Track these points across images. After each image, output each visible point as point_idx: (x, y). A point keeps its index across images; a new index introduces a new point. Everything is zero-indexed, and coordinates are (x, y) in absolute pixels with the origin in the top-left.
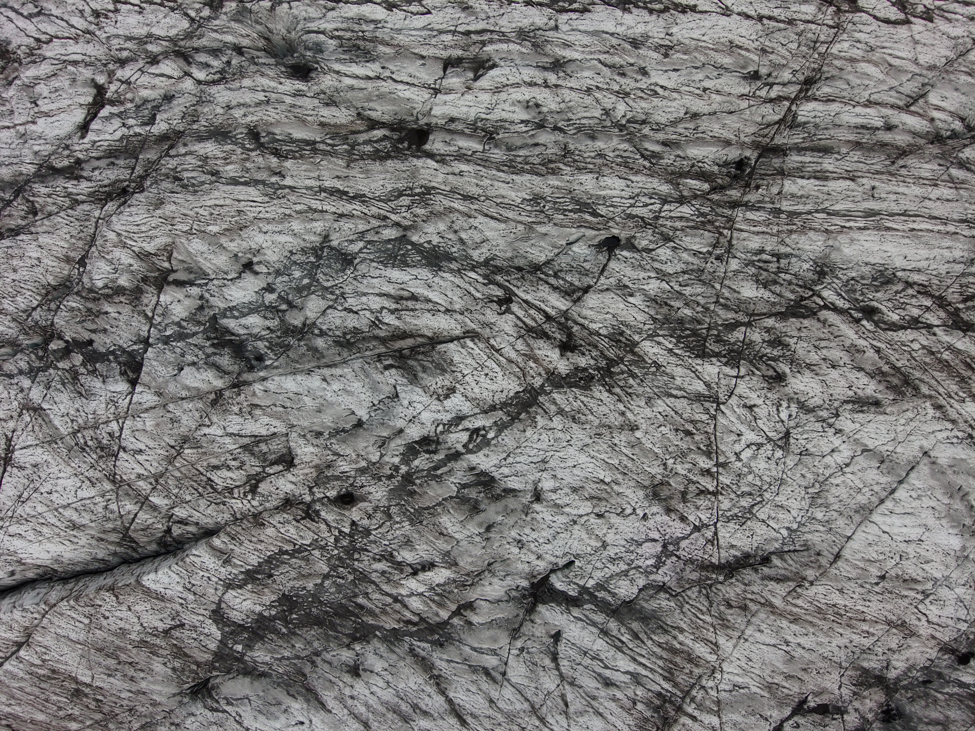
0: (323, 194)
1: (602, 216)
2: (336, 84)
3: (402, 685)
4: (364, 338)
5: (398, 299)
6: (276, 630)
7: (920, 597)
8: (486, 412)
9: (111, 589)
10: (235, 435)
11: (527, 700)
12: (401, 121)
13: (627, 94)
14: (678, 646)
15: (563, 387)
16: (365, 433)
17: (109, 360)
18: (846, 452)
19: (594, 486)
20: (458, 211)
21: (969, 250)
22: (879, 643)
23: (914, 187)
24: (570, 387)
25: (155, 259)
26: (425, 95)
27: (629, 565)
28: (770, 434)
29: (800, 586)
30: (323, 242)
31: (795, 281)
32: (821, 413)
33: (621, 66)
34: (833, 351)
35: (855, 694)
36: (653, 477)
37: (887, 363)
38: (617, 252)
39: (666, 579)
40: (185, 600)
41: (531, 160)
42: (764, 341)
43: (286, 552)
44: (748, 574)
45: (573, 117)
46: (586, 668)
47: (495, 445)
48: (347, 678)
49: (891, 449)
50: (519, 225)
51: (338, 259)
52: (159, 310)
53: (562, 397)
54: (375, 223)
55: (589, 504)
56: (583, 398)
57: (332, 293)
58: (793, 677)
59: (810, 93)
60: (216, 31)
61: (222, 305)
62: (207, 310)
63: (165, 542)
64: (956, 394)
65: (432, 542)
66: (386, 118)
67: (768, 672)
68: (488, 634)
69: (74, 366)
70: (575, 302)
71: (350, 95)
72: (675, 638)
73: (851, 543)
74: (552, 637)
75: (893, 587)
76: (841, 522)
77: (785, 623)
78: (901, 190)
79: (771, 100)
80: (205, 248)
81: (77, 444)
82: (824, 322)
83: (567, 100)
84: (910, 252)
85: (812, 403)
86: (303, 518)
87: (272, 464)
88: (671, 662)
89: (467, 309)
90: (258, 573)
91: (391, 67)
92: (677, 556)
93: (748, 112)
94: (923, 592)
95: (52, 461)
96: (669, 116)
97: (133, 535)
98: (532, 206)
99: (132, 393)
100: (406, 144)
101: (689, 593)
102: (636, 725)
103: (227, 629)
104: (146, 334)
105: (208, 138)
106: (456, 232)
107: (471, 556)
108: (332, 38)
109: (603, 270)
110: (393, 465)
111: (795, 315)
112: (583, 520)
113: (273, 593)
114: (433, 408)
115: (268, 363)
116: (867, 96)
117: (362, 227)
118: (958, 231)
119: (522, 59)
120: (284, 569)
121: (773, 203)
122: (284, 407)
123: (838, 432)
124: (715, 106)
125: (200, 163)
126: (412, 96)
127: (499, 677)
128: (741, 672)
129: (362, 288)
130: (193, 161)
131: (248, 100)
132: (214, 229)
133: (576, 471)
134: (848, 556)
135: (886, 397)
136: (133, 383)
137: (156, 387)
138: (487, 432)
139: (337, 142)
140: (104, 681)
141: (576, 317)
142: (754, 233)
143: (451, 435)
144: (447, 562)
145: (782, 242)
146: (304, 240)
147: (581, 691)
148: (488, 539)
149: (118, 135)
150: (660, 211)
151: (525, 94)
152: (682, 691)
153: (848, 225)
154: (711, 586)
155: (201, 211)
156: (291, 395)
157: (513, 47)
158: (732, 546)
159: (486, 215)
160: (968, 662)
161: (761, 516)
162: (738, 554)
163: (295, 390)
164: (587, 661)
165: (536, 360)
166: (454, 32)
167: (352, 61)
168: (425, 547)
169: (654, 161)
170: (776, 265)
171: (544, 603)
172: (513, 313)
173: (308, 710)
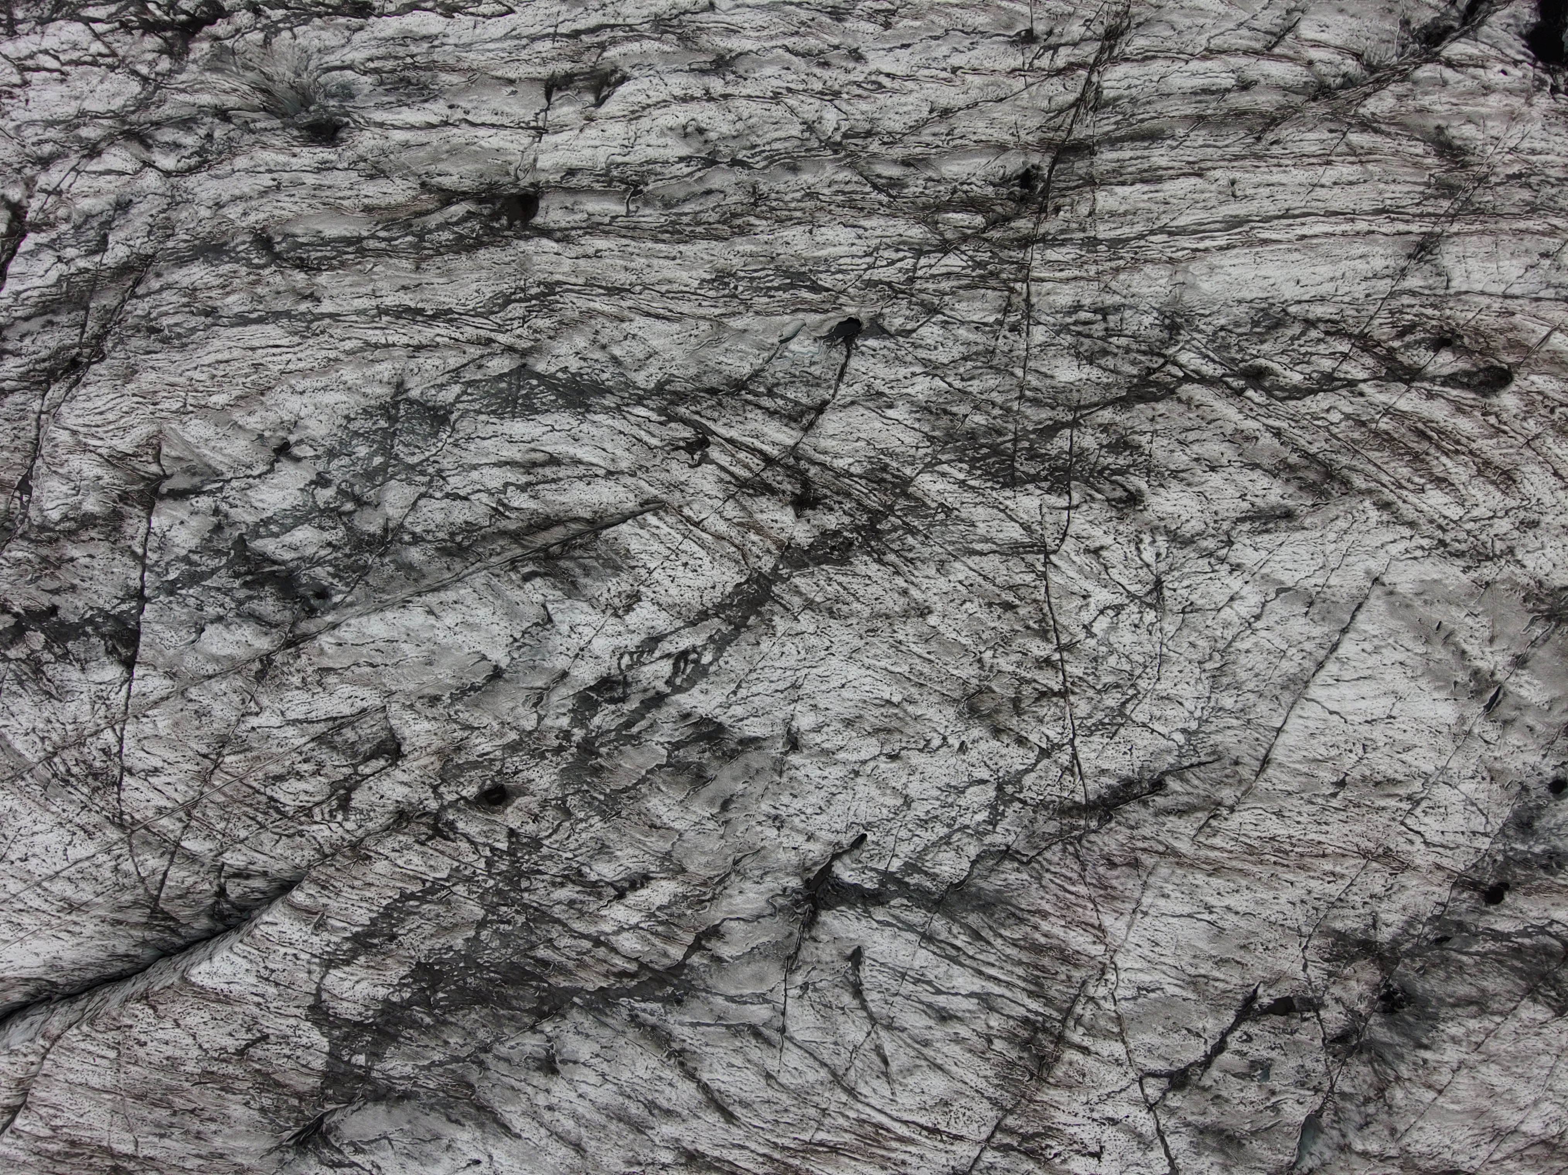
0: (385, 318)
1: (827, 290)
2: (381, 142)
3: (626, 1075)
4: (484, 538)
5: (529, 467)
6: (415, 1022)
7: (1405, 805)
8: (693, 624)
9: (144, 997)
10: (301, 722)
11: (824, 1064)
12: (492, 186)
13: (837, 94)
14: (1043, 940)
15: (807, 566)
16: (507, 687)
17: (86, 634)
18: (1252, 598)
19: (877, 712)
20: (602, 313)
21: (1395, 255)
22: (1354, 889)
23: (1295, 172)
24: (819, 564)
25: (135, 462)
26: (524, 139)
27: (949, 826)
28: (1132, 589)
29: (1214, 817)
30: (396, 395)
31: (1134, 346)
32: (1204, 544)
33: (821, 52)
34: (1208, 446)
35: (1330, 974)
36: (965, 683)
37: (1294, 450)
38: (859, 343)
39: (1010, 839)
40: (262, 996)
41: (704, 217)
42: (1102, 446)
43: (412, 896)
44: (1134, 812)
45: (759, 141)
46: (908, 998)
47: (716, 674)
48: (539, 1079)
49: (1321, 581)
50: (701, 323)
51: (423, 418)
52: (153, 542)
53: (809, 581)
54: (474, 351)
55: (873, 741)
56: (840, 578)
57: (423, 473)
58: (1227, 961)
59: (1116, 51)
60: (184, 91)
61: (251, 519)
62: (227, 531)
63: (221, 912)
64: (1409, 480)
65: (639, 841)
66: (467, 185)
67: (1187, 958)
68: (748, 971)
69: (33, 651)
70: (806, 430)
71: (405, 157)
72: (1036, 928)
73: (1283, 738)
74: (849, 958)
75: (1361, 796)
76: (1263, 707)
77: (1200, 878)
78: (1276, 178)
79: (1059, 72)
80: (210, 432)
81: (55, 775)
82: (1189, 402)
83: (745, 115)
84: (1303, 272)
85: (1188, 530)
86: (430, 838)
87: (367, 759)
88: (1036, 967)
89: (641, 467)
90: (373, 935)
91: (463, 104)
92: (1021, 801)
93: (1025, 95)
94: (1409, 798)
95: (20, 809)
96: (906, 118)
97: (167, 908)
98: (717, 289)
99: (129, 680)
100: (504, 221)
101: (1048, 855)
102: (997, 1076)
103: (336, 1033)
104: (138, 583)
105: (192, 259)
106: (604, 347)
107: (704, 853)
108: (365, 73)
109: (842, 374)
110: (561, 730)
111: (1143, 399)
112: (868, 768)
113: (402, 963)
114: (609, 629)
115: (337, 599)
116: (1204, 43)
117: (454, 361)
118: (1374, 228)
119: (666, 62)
120: (413, 922)
121: (1084, 230)
122: (371, 665)
123: (1236, 568)
124: (974, 94)
125: (185, 300)
126: (502, 144)
127: (776, 1037)
128: (1145, 965)
129: (470, 458)
130: (174, 299)
131: (246, 190)
132: (219, 399)
133: (846, 693)
134: (1281, 759)
135: (1300, 502)
136: (129, 664)
137: (164, 665)
138: (700, 655)
139: (395, 233)
140: (155, 1146)
141: (811, 453)
142: (1061, 281)
143: (645, 669)
144: (668, 870)
145: (1107, 289)
146: (365, 395)
147: (904, 1035)
148: (726, 822)
149: (53, 276)
150: (915, 270)
151: (680, 115)
152: (1059, 1010)
153: (1201, 245)
154: (1079, 839)
155: (196, 375)
156: (381, 645)
157: (647, 45)
158: (1103, 772)
159: (648, 314)
160: (1502, 898)
161: (1140, 717)
162: (1113, 782)
163: (386, 635)
164: (908, 988)
165: (759, 530)
166: (554, 36)
167: (401, 104)
168: (630, 851)
169: (894, 192)
170: (1103, 325)
171: (829, 908)
172: (712, 462)
173: (484, 1141)
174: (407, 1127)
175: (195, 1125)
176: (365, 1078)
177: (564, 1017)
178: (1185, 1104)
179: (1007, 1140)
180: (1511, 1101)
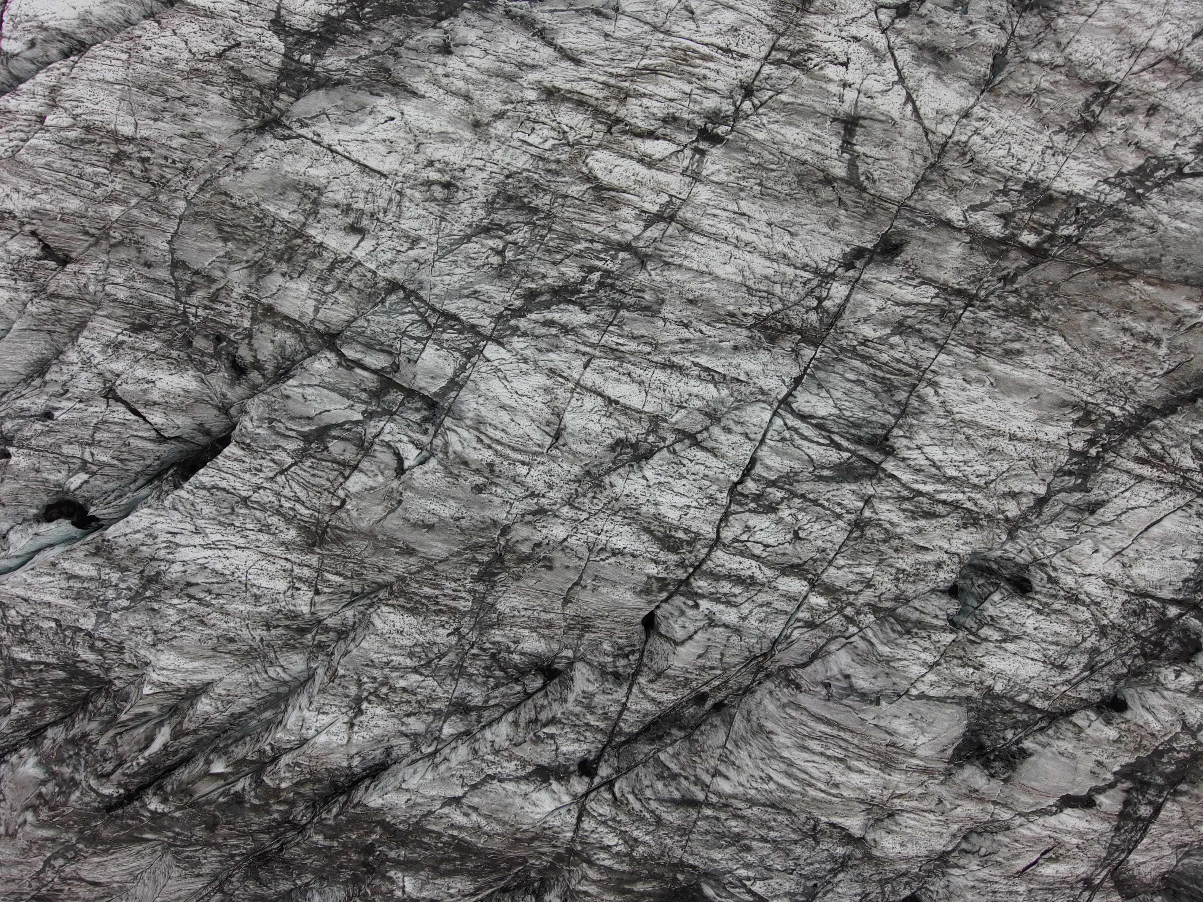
6: (348, 30)
11: (647, 23)
48: (438, 59)
103: (291, 40)
127: (612, 13)
140: (150, 129)
173: (398, 103)
174: (340, 103)
175: (182, 108)
176: (310, 73)
177: (456, 16)
178: (908, 26)
179: (780, 55)
180: (1141, 21)
